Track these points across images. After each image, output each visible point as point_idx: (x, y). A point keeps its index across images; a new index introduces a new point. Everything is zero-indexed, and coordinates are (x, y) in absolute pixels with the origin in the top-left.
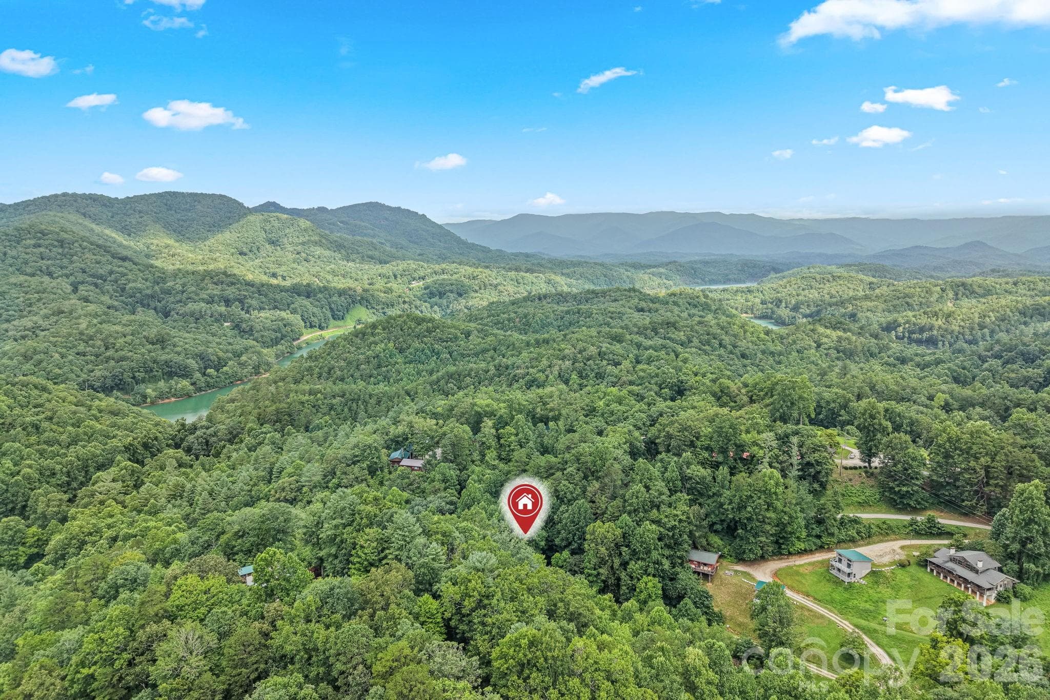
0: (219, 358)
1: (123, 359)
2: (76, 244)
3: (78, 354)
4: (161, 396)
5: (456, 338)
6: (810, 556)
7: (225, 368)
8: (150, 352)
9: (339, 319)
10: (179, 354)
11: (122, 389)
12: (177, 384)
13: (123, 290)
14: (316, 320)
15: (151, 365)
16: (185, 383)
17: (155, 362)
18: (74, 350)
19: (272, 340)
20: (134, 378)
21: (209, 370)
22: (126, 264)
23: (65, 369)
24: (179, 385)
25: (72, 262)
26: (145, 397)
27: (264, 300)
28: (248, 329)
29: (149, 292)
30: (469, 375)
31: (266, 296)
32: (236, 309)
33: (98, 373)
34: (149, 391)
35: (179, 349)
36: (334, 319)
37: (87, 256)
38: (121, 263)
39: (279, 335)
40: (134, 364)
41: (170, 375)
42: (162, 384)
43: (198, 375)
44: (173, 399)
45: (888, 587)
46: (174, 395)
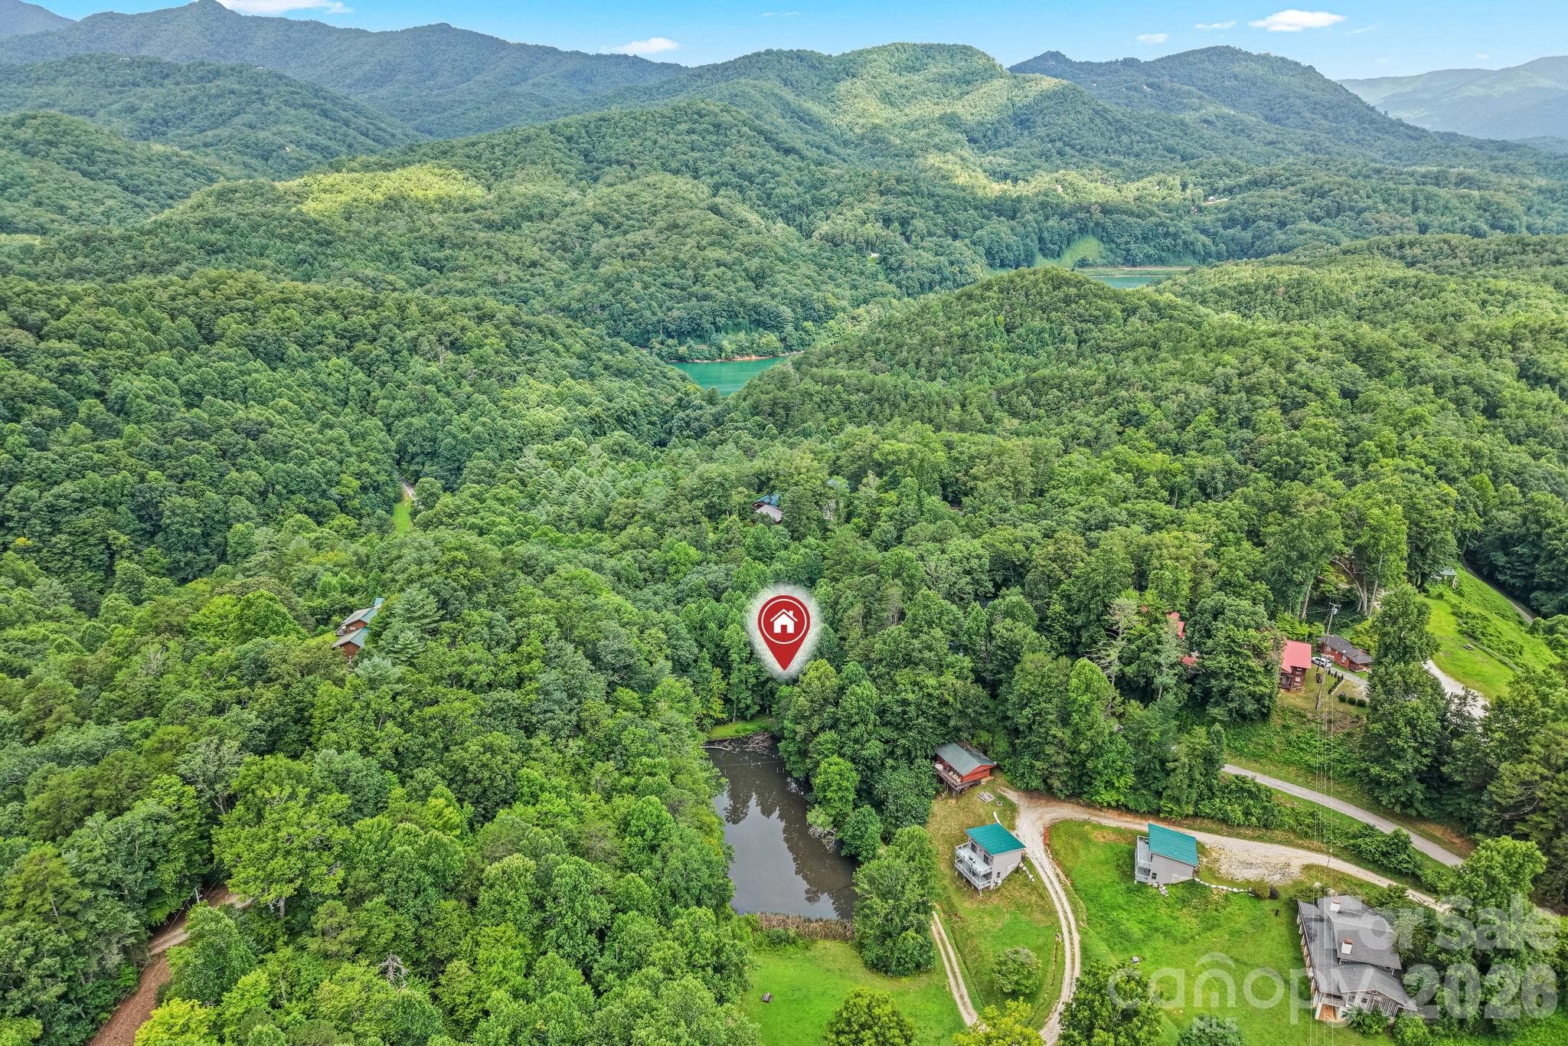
0: (827, 307)
1: (706, 297)
2: (734, 130)
3: (665, 285)
4: (741, 351)
5: (1108, 316)
6: (1138, 820)
7: (831, 322)
8: (740, 291)
9: (1053, 256)
10: (773, 297)
11: (699, 336)
12: (761, 336)
13: (769, 196)
14: (1011, 256)
15: (737, 308)
16: (771, 338)
17: (742, 305)
18: (661, 280)
19: (921, 285)
20: (714, 323)
21: (806, 324)
22: (789, 159)
23: (643, 304)
24: (764, 340)
25: (723, 155)
26: (720, 349)
27: (940, 221)
28: (896, 265)
29: (796, 201)
30: (1059, 387)
31: (944, 214)
32: (893, 234)
33: (675, 313)
34: (725, 343)
35: (776, 290)
36: (1045, 255)
37: (742, 146)
38: (780, 157)
39: (937, 277)
40: (715, 306)
41: (759, 324)
42: (742, 335)
43: (789, 328)
44: (754, 357)
45: (1196, 917)
46: (756, 352)
